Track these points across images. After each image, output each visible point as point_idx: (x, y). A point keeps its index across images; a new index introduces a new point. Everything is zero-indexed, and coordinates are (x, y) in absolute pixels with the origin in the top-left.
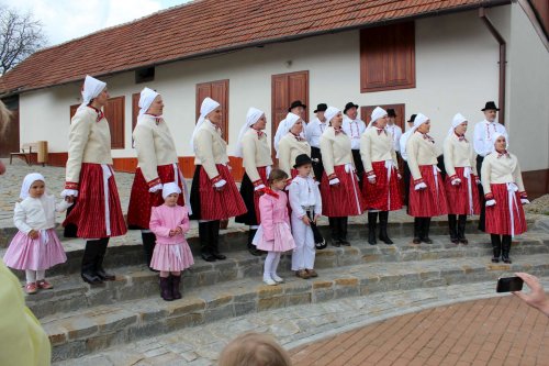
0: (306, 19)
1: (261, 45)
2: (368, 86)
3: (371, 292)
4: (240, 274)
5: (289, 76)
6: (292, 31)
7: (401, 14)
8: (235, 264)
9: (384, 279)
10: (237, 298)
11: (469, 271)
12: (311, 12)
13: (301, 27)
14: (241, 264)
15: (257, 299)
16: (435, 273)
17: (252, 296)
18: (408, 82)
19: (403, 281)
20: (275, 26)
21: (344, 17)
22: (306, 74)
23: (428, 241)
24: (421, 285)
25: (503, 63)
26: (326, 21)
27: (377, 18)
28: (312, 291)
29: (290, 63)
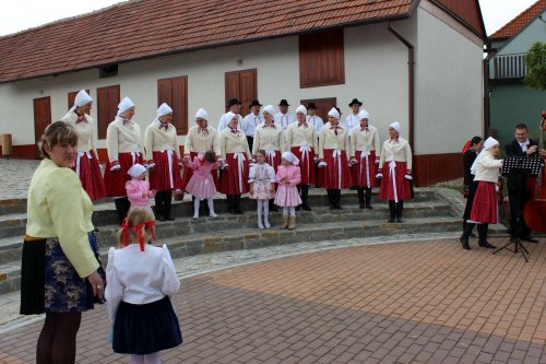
0: (253, 24)
1: (214, 47)
2: (306, 83)
3: (290, 242)
4: (192, 230)
5: (240, 73)
6: (240, 35)
7: (329, 23)
8: (187, 223)
9: (298, 233)
10: (188, 244)
11: (367, 228)
12: (258, 17)
13: (248, 31)
14: (192, 223)
15: (203, 245)
16: (339, 230)
17: (200, 242)
18: (338, 79)
19: (314, 235)
20: (227, 29)
21: (284, 24)
22: (254, 72)
23: (339, 208)
24: (328, 239)
25: (412, 64)
26: (269, 27)
27: (310, 25)
28: (244, 240)
29: (240, 62)
